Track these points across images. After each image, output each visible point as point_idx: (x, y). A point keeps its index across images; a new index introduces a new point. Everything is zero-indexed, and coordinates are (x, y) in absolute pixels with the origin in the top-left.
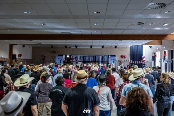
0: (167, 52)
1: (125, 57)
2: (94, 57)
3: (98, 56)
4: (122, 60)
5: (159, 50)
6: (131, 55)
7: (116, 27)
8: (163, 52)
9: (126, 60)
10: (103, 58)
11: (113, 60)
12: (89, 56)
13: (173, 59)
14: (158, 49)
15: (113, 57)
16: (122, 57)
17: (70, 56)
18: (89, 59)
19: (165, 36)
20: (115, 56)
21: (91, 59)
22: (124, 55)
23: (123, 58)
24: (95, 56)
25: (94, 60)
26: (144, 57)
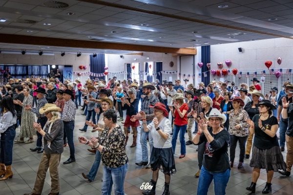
2: (25, 67)
3: (32, 66)
4: (81, 72)
5: (136, 61)
6: (91, 65)
10: (40, 69)
11: (69, 72)
12: (16, 66)
13: (162, 72)
14: (135, 59)
15: (68, 69)
16: (80, 67)
20: (71, 66)
22: (83, 65)
23: (83, 69)
24: (27, 67)
25: (25, 73)
26: (107, 68)
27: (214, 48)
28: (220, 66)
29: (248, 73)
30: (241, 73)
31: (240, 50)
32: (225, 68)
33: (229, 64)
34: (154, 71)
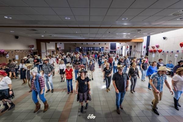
0: (128, 46)
1: (108, 48)
3: (95, 47)
4: (107, 49)
5: (124, 45)
6: (111, 47)
7: (98, 33)
8: (127, 46)
9: (108, 49)
10: (97, 48)
11: (102, 49)
12: (91, 47)
13: (131, 50)
16: (106, 48)
17: (82, 47)
18: (91, 49)
19: (131, 40)
20: (103, 47)
21: (92, 49)
24: (93, 47)
26: (117, 48)
27: (152, 37)
28: (153, 48)
29: (168, 52)
30: (164, 52)
31: (164, 38)
32: (156, 49)
33: (158, 47)
34: (129, 49)
